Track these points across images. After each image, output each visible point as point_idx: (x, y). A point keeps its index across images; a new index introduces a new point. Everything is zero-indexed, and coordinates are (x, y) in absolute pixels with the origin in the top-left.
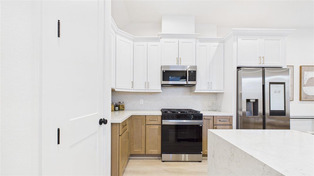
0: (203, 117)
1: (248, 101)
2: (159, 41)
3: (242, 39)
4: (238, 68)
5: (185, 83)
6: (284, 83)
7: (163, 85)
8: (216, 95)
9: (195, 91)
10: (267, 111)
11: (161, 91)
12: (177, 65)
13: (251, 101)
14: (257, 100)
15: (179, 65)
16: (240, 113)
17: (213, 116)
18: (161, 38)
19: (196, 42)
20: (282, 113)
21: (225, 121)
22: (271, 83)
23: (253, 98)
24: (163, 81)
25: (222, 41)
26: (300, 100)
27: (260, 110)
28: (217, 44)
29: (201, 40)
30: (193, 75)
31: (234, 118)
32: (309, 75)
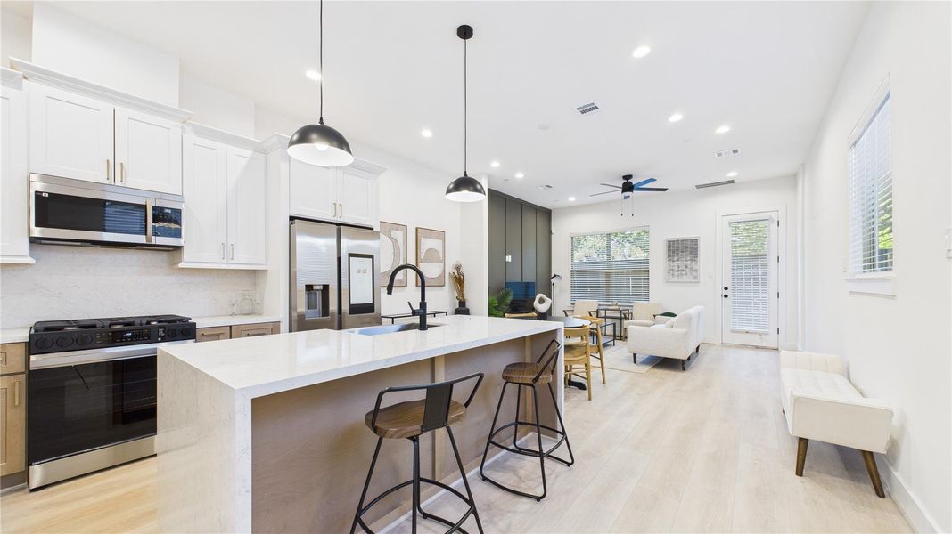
0: (198, 333)
1: (309, 288)
2: (20, 88)
4: (292, 218)
5: (141, 239)
6: (371, 256)
7: (34, 241)
8: (254, 275)
9: (180, 265)
10: (345, 307)
11: (30, 260)
12: (107, 182)
13: (315, 288)
14: (326, 287)
15: (118, 183)
16: (295, 315)
17: (231, 326)
18: (25, 78)
19: (183, 130)
20: (369, 308)
22: (351, 255)
23: (318, 282)
24: (37, 225)
25: (261, 150)
27: (333, 307)
28: (249, 153)
29: (200, 132)
30: (168, 218)
31: (285, 325)
32: (426, 244)
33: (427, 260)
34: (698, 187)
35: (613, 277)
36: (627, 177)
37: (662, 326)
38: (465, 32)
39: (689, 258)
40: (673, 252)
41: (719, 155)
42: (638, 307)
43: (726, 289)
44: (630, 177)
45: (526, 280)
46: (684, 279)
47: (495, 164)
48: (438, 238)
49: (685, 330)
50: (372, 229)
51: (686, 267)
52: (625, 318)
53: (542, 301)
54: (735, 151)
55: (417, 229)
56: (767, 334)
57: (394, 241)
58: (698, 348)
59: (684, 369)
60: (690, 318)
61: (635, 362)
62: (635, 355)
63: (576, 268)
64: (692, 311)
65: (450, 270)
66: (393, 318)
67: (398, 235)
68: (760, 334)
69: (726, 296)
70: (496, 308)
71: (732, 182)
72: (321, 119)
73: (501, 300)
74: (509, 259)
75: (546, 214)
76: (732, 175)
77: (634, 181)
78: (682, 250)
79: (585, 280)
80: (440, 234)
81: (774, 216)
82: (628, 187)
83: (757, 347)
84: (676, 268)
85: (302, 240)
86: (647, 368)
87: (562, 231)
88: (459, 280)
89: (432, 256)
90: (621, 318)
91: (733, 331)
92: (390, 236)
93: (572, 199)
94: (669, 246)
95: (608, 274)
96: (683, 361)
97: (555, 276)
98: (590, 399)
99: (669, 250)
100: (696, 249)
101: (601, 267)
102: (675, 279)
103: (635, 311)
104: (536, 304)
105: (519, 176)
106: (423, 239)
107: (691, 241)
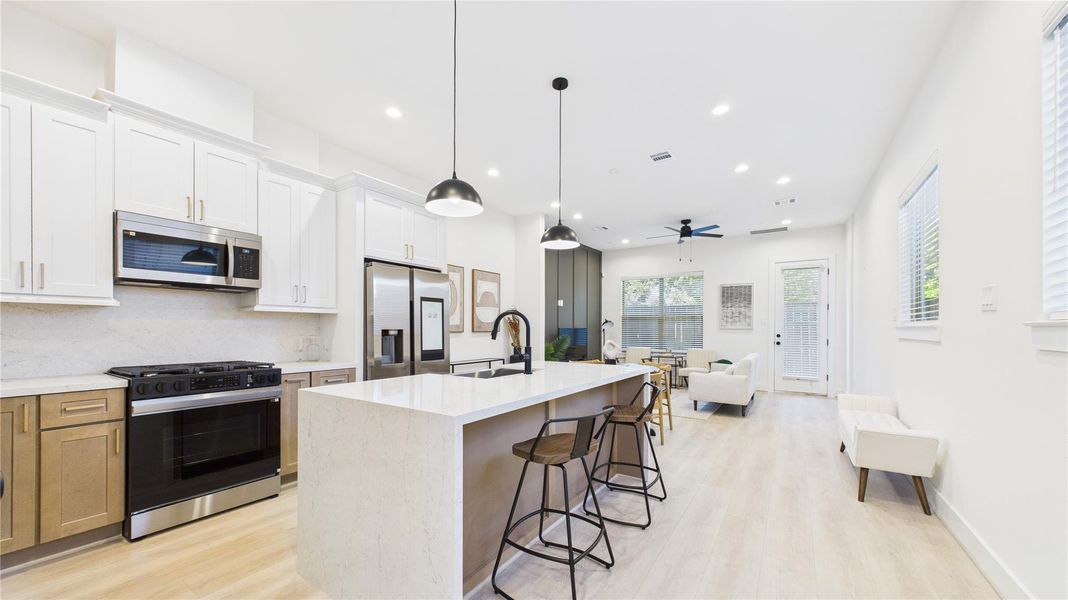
0: (283, 379)
1: (385, 333)
2: (105, 119)
3: (375, 200)
4: (367, 261)
5: (220, 280)
6: (441, 301)
8: (318, 319)
9: (256, 308)
10: (418, 354)
11: (114, 302)
12: (186, 220)
13: (391, 333)
14: (400, 332)
15: (198, 221)
16: (371, 361)
17: (311, 373)
18: (110, 109)
19: (259, 167)
20: (438, 355)
21: (341, 381)
22: (423, 299)
23: (393, 327)
25: (334, 188)
26: (473, 331)
27: (406, 353)
28: (320, 190)
29: (274, 168)
30: (249, 262)
31: (360, 373)
32: (483, 287)
33: (482, 304)
34: (752, 233)
35: (667, 325)
36: (686, 222)
37: (720, 373)
38: (560, 84)
39: (742, 305)
40: (727, 298)
41: (777, 203)
42: (693, 355)
43: (778, 336)
44: (689, 221)
45: (577, 326)
46: (738, 325)
47: (555, 205)
48: (493, 281)
49: (745, 377)
50: (439, 271)
51: (740, 313)
52: (681, 366)
53: (611, 347)
54: (792, 201)
55: (473, 271)
56: (816, 381)
57: (452, 283)
58: (752, 398)
59: (744, 415)
60: (750, 364)
61: (696, 409)
62: (696, 402)
63: (628, 314)
64: (751, 357)
66: (453, 365)
67: (456, 278)
68: (811, 381)
69: (778, 343)
70: (552, 355)
71: (786, 229)
72: (454, 173)
73: (557, 347)
74: (561, 303)
75: (596, 256)
76: (785, 223)
77: (693, 226)
78: (736, 297)
79: (637, 326)
80: (495, 277)
81: (824, 264)
82: (686, 232)
83: (808, 394)
84: (729, 315)
85: (379, 283)
86: (707, 415)
87: (614, 274)
88: (514, 326)
89: (488, 299)
90: (676, 366)
91: (784, 378)
93: (625, 241)
94: (723, 292)
95: (661, 321)
96: (744, 408)
97: (607, 322)
98: (662, 444)
99: (723, 296)
100: (750, 295)
101: (653, 313)
102: (729, 326)
103: (689, 359)
104: (605, 350)
105: (578, 216)
106: (479, 282)
107: (745, 287)
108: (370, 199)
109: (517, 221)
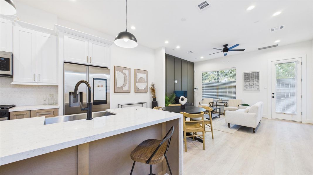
1: (71, 93)
3: (69, 37)
4: (65, 63)
14: (81, 93)
17: (30, 111)
20: (104, 102)
21: (49, 114)
22: (94, 79)
25: (54, 34)
29: (22, 25)
32: (139, 76)
33: (139, 82)
34: (259, 49)
35: (220, 88)
36: (226, 46)
37: (242, 111)
39: (254, 80)
40: (247, 78)
41: (273, 30)
42: (231, 101)
43: (273, 94)
44: (227, 45)
45: (183, 90)
46: (252, 89)
47: (167, 42)
48: (144, 73)
49: (255, 114)
50: (108, 68)
51: (253, 84)
52: (225, 106)
53: (183, 100)
54: (282, 27)
55: (136, 70)
56: (295, 115)
57: (125, 74)
58: (260, 122)
59: (254, 132)
60: (258, 108)
61: (229, 127)
62: (229, 124)
63: (205, 85)
64: (258, 104)
65: (150, 86)
66: (122, 105)
67: (127, 72)
68: (292, 115)
69: (273, 97)
70: (169, 101)
71: (277, 45)
73: (171, 98)
74: (176, 82)
75: (192, 64)
76: (277, 42)
78: (251, 77)
79: (208, 90)
80: (146, 72)
81: (300, 60)
82: (226, 49)
83: (290, 121)
84: (248, 85)
86: (234, 131)
87: (199, 71)
88: (153, 90)
89: (141, 80)
90: (223, 106)
91: (277, 113)
92: (122, 72)
93: (202, 58)
94: (245, 75)
95: (218, 88)
96: (254, 129)
97: (195, 88)
98: (204, 149)
99: (245, 77)
100: (258, 76)
101: (214, 85)
102: (248, 89)
103: (229, 103)
104: (180, 100)
105: (178, 47)
106: (137, 74)
107: (256, 73)
108: (66, 37)
109: (155, 51)
